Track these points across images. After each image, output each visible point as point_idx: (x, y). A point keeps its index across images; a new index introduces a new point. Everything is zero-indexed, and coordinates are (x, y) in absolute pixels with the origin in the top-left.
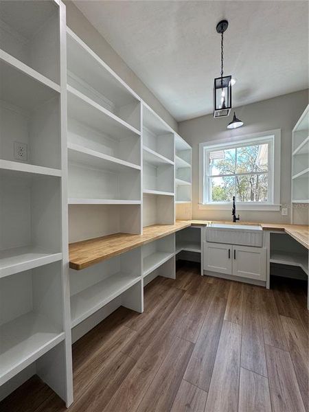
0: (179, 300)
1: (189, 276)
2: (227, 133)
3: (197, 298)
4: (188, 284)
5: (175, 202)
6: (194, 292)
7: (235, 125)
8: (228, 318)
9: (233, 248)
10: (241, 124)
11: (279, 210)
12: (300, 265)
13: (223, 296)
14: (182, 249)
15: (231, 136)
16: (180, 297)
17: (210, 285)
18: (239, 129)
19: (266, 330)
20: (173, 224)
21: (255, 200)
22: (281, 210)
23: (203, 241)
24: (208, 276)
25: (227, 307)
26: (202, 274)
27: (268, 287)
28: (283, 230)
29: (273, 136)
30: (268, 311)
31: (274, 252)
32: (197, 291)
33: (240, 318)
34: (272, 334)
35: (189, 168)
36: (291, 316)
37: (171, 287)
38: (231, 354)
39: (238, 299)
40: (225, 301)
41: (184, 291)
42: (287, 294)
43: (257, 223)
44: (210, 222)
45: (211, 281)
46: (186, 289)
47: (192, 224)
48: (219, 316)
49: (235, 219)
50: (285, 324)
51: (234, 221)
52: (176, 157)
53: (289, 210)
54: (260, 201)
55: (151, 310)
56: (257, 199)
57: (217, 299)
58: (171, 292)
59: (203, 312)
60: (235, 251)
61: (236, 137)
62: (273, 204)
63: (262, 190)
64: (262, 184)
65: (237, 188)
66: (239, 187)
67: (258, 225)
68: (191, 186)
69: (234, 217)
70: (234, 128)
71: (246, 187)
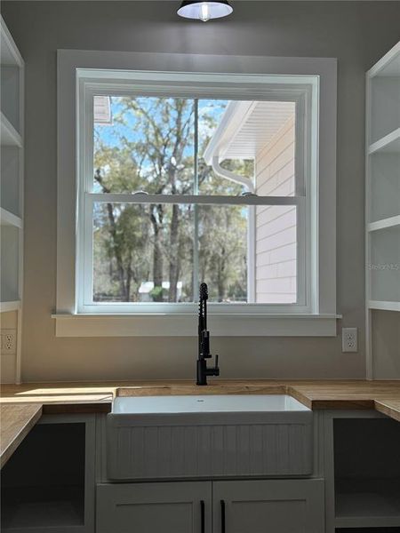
2: (172, 33)
7: (206, 8)
10: (223, 11)
11: (332, 332)
15: (185, 49)
22: (339, 332)
23: (95, 477)
28: (369, 404)
43: (277, 382)
49: (204, 375)
51: (202, 382)
53: (360, 334)
60: (223, 503)
61: (198, 58)
62: (316, 312)
63: (187, 248)
64: (188, 229)
65: (108, 236)
66: (113, 233)
67: (283, 391)
68: (21, 233)
69: (202, 363)
70: (198, 22)
71: (139, 234)
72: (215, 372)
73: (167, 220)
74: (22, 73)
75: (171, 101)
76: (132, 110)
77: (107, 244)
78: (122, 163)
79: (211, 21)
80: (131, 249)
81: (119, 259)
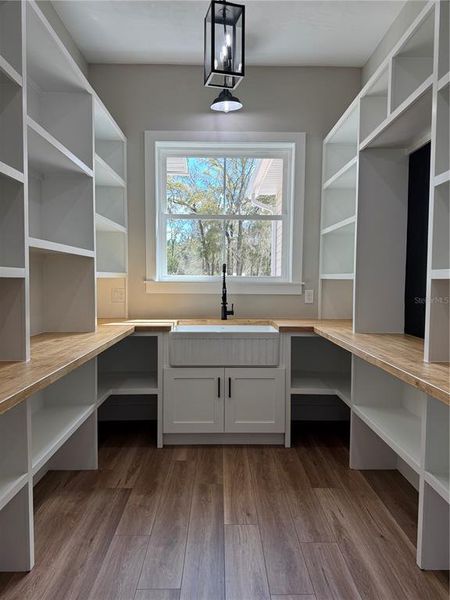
0: (121, 512)
1: (129, 457)
2: (209, 119)
3: (160, 498)
4: (131, 472)
5: (97, 275)
6: (150, 486)
7: (227, 105)
8: (232, 519)
9: (225, 374)
10: (237, 106)
11: (300, 293)
12: (337, 392)
13: (213, 480)
14: (111, 392)
15: (217, 129)
16: (122, 505)
17: (183, 464)
18: (232, 116)
19: (300, 520)
20: (93, 331)
21: (235, 274)
22: (303, 292)
23: (163, 364)
24: (173, 447)
25: (226, 499)
26: (160, 445)
27: (288, 444)
28: (311, 329)
29: (293, 145)
30: (295, 487)
31: (297, 374)
32: (156, 484)
33: (254, 512)
34: (308, 523)
35: (122, 188)
36: (329, 484)
37: (93, 490)
38: (251, 581)
39: (243, 478)
40: (220, 490)
41: (127, 492)
42: (317, 449)
43: (266, 319)
44: (175, 321)
45: (182, 456)
46: (129, 485)
47: (137, 329)
48: (213, 520)
49: (226, 314)
50: (323, 500)
51: (224, 318)
52: (96, 158)
53: (315, 294)
54: (243, 275)
55: (55, 555)
56: (239, 271)
57: (203, 489)
58: (95, 501)
59: (181, 522)
60: (230, 379)
61: (225, 134)
62: (291, 281)
63: (247, 252)
64: (248, 240)
65: (200, 245)
66: (203, 243)
67: (268, 324)
68: (127, 236)
69: (224, 308)
70: (223, 112)
71: (218, 244)
72: (232, 313)
73: (235, 235)
74: (125, 145)
75: (239, 160)
76: (215, 167)
77: (199, 249)
78: (209, 200)
79: (230, 112)
80: (214, 252)
81: (207, 258)
